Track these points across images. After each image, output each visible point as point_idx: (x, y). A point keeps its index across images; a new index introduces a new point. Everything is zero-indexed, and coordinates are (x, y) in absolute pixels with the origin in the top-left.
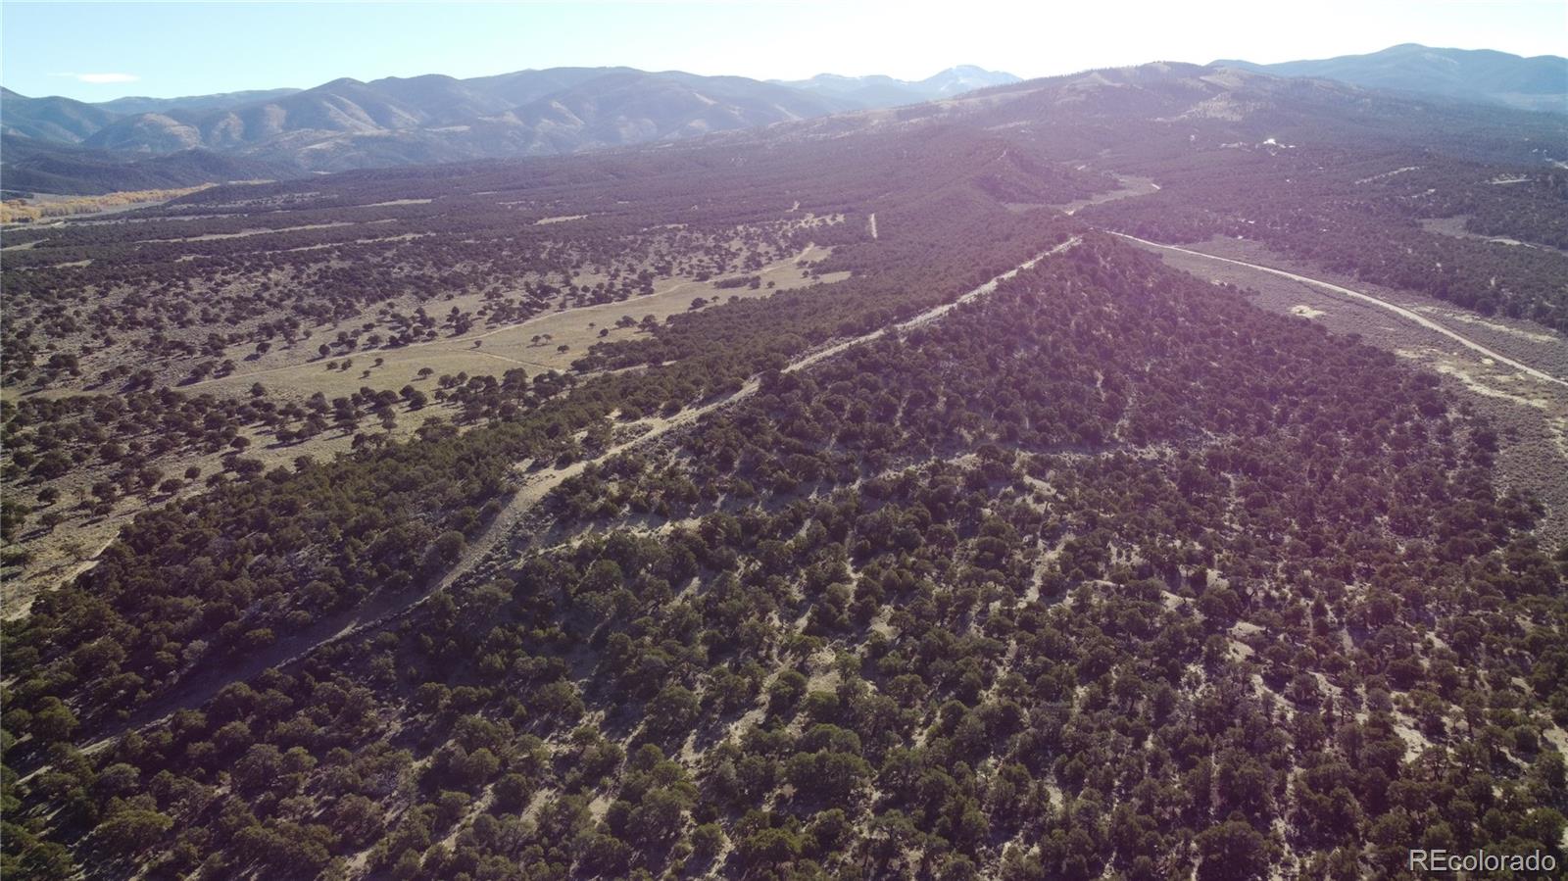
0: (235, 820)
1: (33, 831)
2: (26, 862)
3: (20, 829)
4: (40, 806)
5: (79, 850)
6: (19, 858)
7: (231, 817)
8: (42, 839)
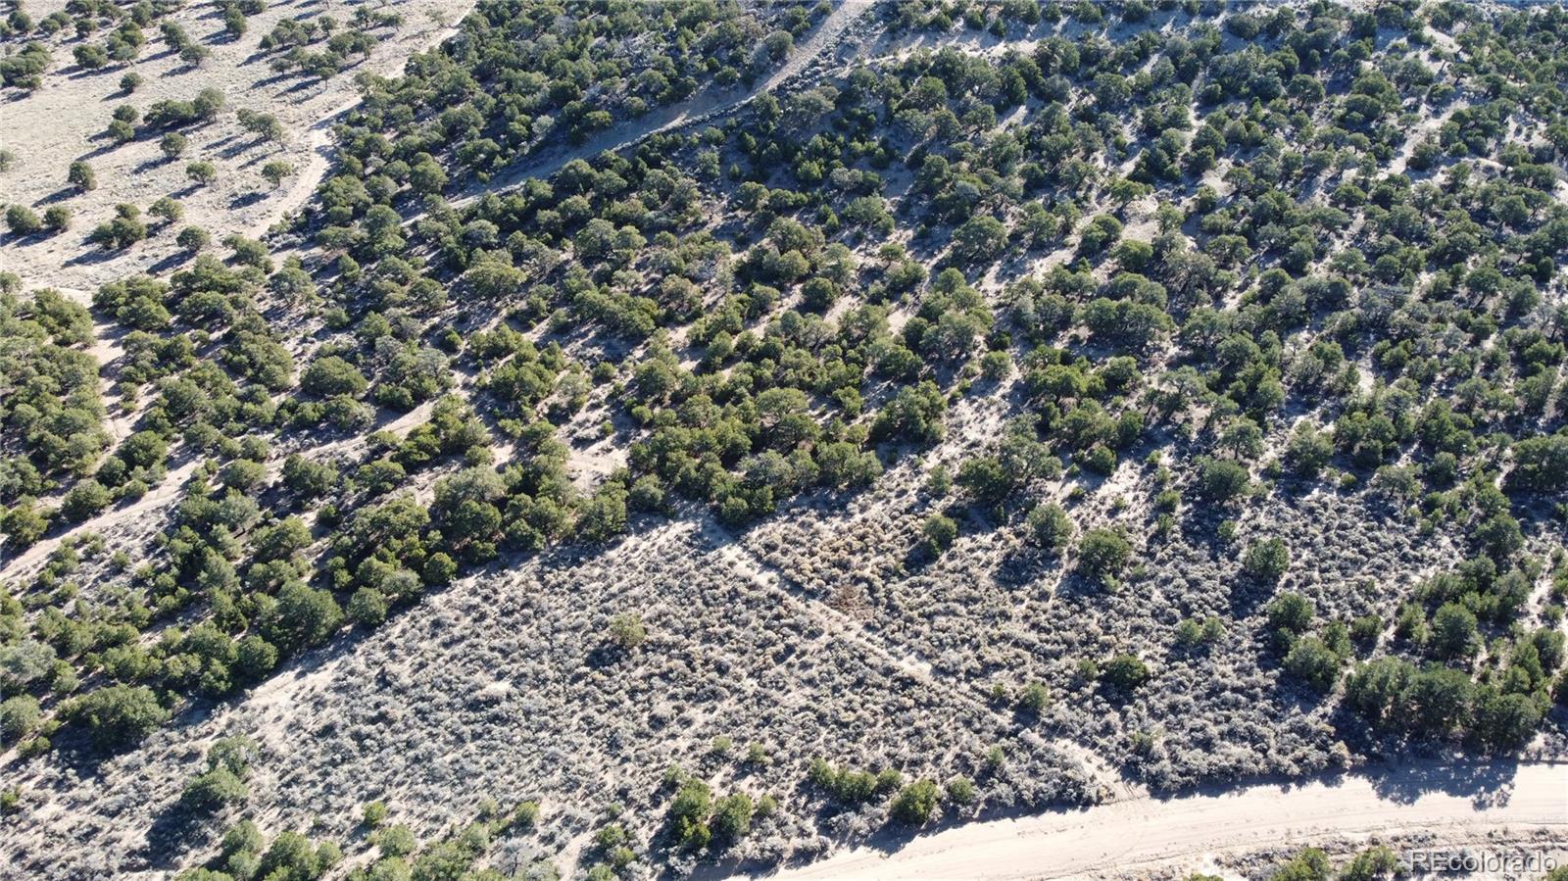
0: (577, 283)
1: (415, 267)
2: (412, 292)
3: (406, 264)
4: (421, 248)
5: (453, 289)
6: (407, 288)
7: (573, 280)
8: (423, 275)
